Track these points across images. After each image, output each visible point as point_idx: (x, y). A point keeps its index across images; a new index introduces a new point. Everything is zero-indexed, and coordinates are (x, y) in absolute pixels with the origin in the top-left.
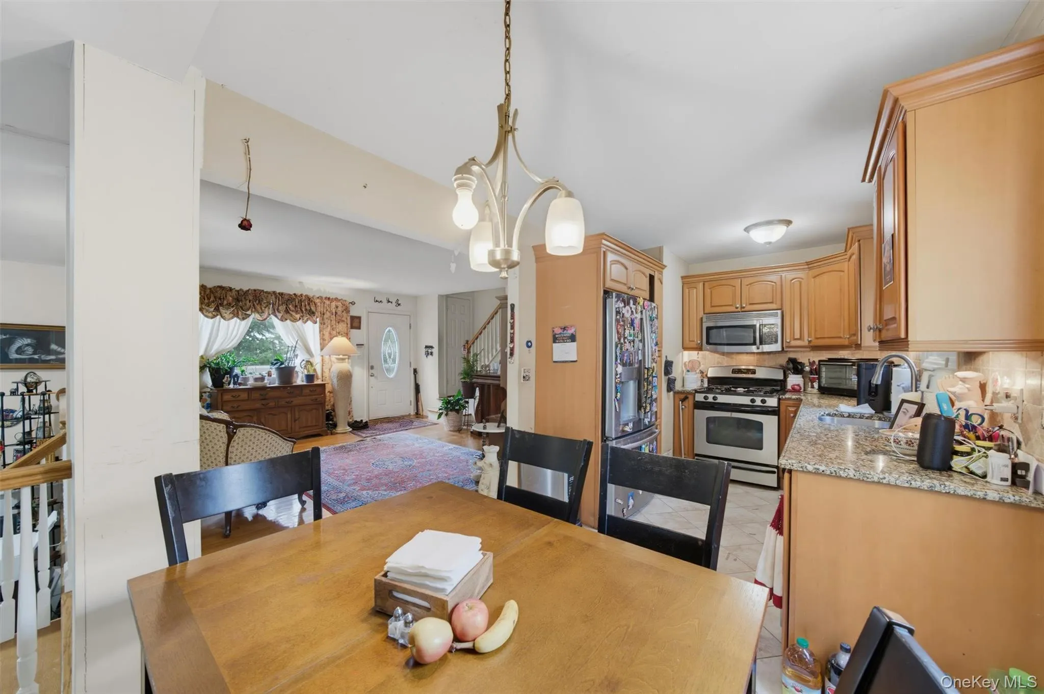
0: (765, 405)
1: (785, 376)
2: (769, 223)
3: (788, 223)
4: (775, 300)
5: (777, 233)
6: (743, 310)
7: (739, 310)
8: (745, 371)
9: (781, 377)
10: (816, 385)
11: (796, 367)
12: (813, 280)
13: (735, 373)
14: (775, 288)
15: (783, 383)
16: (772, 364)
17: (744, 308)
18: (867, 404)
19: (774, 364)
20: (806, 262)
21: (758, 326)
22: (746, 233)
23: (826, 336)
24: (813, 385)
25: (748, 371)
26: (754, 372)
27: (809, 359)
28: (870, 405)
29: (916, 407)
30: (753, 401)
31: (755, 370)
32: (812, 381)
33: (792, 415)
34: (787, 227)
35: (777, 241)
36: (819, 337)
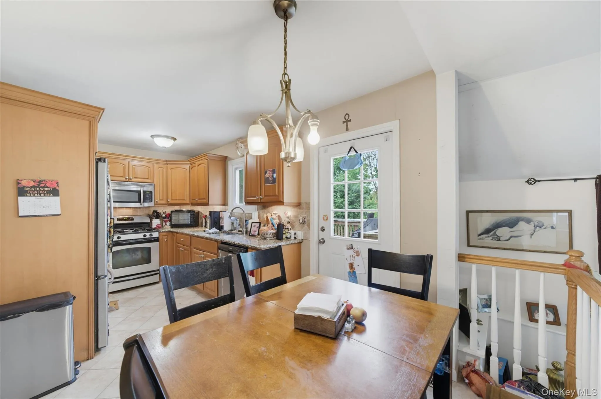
0: (152, 237)
1: (151, 221)
2: (167, 137)
3: (175, 139)
4: (149, 177)
5: (168, 144)
6: (130, 180)
7: (127, 180)
8: (127, 219)
9: (149, 221)
10: (168, 223)
11: (157, 215)
12: (170, 170)
13: (120, 221)
14: (149, 171)
15: (149, 224)
16: (142, 214)
17: (131, 179)
18: (214, 228)
19: (143, 214)
20: (166, 161)
21: (142, 191)
22: (151, 138)
23: (177, 199)
24: (166, 224)
25: (128, 219)
26: (132, 219)
27: (163, 211)
28: (216, 228)
29: (259, 224)
30: (145, 236)
31: (133, 218)
32: (165, 222)
33: (166, 240)
34: (174, 141)
35: (169, 148)
36: (174, 199)
